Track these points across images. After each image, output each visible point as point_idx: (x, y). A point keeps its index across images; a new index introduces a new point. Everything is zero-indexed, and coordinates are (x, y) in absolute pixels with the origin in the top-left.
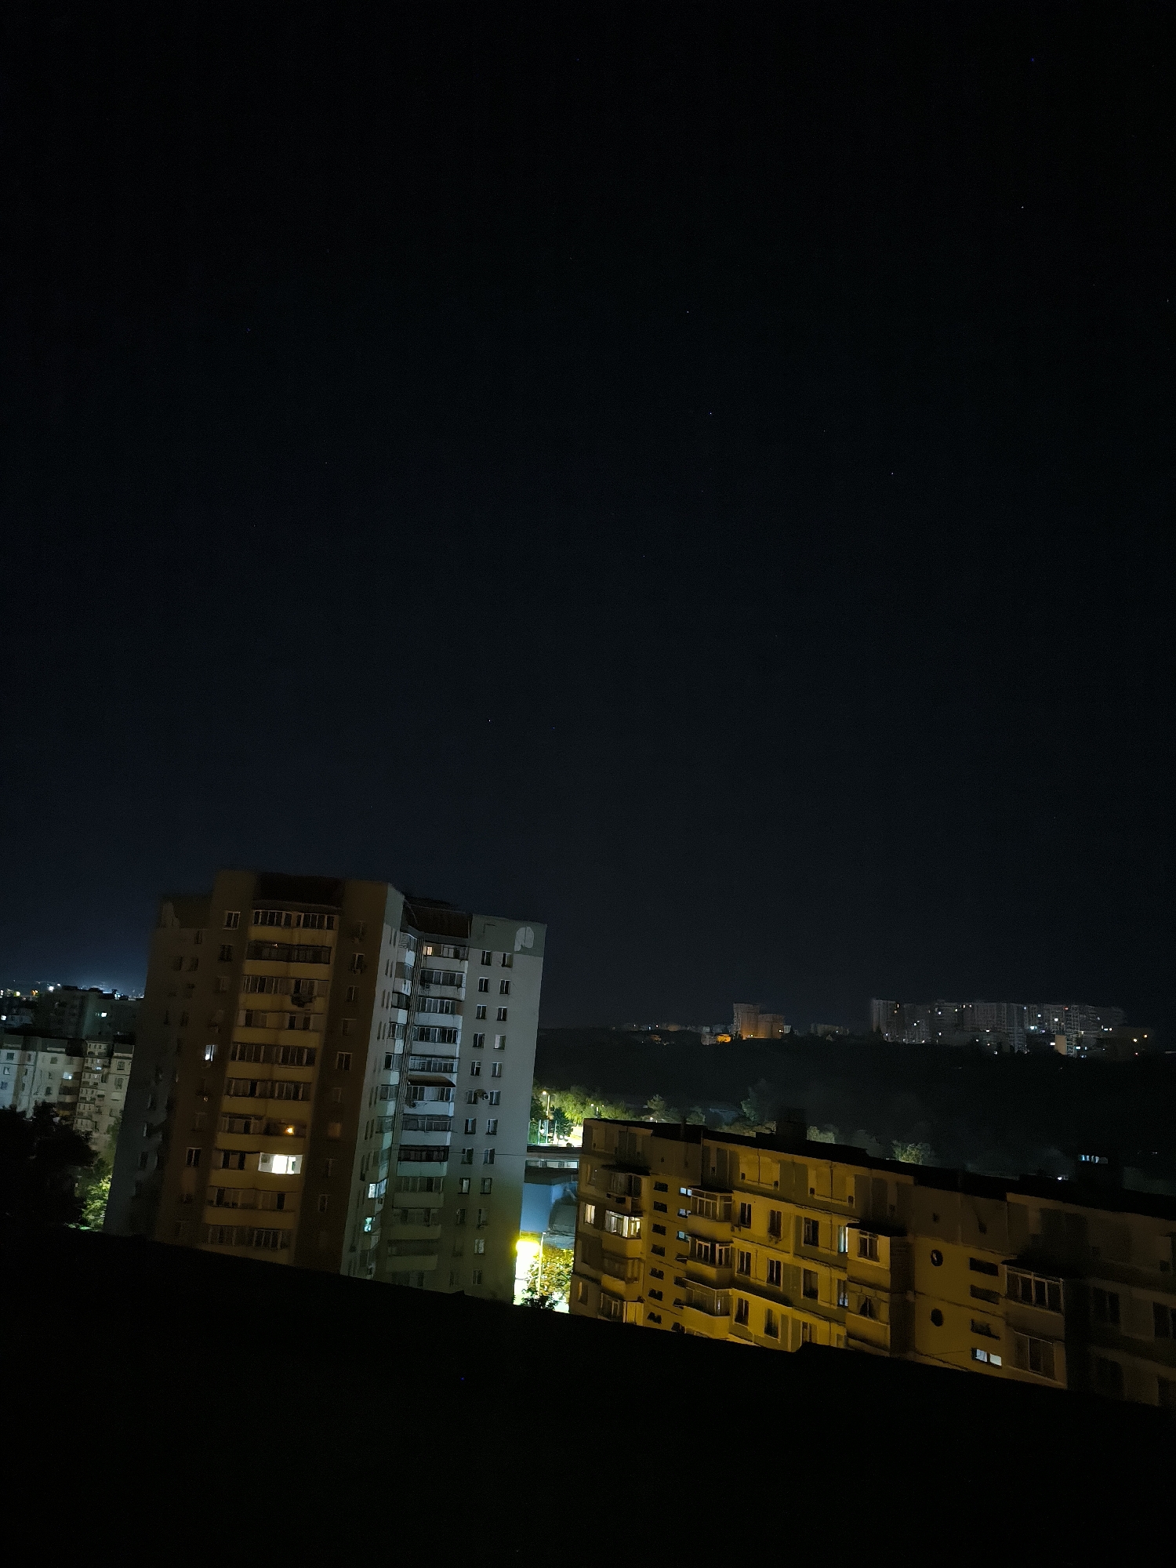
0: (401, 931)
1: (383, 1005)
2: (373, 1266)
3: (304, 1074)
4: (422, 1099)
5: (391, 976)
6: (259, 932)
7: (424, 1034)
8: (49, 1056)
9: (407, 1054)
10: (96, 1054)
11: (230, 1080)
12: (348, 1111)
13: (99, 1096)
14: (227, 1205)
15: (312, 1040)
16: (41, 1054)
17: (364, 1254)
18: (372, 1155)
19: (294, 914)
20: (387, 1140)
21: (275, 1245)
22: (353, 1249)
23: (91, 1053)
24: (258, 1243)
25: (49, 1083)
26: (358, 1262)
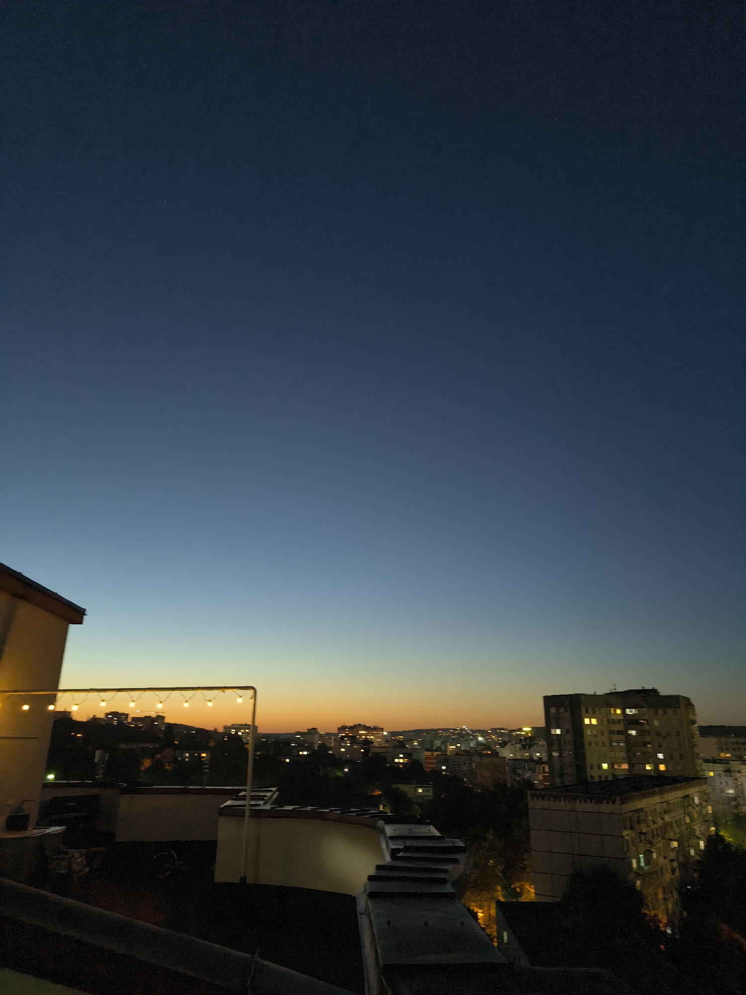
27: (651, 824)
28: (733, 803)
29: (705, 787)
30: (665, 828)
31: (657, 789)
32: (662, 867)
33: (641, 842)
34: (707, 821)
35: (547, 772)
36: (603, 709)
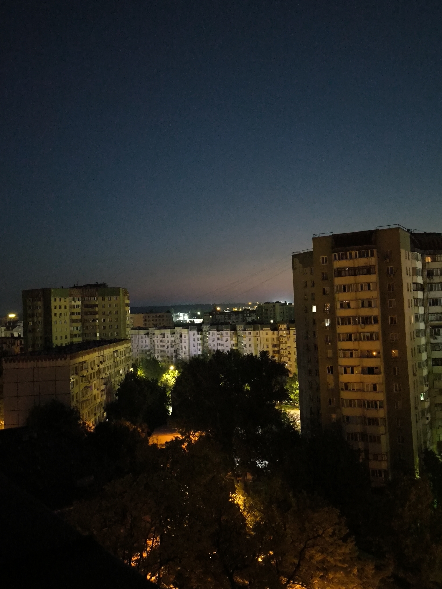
0: (412, 251)
1: (408, 290)
2: (429, 416)
3: (375, 328)
4: (439, 334)
5: (410, 275)
6: (338, 264)
7: (434, 302)
8: (264, 332)
9: (426, 313)
10: (283, 329)
11: (339, 334)
12: (401, 345)
13: (288, 347)
14: (350, 390)
15: (376, 312)
16: (261, 331)
17: (423, 411)
18: (417, 364)
19: (353, 253)
20: (424, 356)
21: (376, 407)
22: (416, 408)
23: (282, 329)
24: (368, 406)
25: (267, 343)
26: (420, 414)
27: (90, 370)
28: (148, 353)
29: (129, 345)
30: (99, 372)
31: (96, 348)
32: (95, 396)
33: (82, 381)
34: (128, 365)
35: (23, 345)
36: (68, 299)
